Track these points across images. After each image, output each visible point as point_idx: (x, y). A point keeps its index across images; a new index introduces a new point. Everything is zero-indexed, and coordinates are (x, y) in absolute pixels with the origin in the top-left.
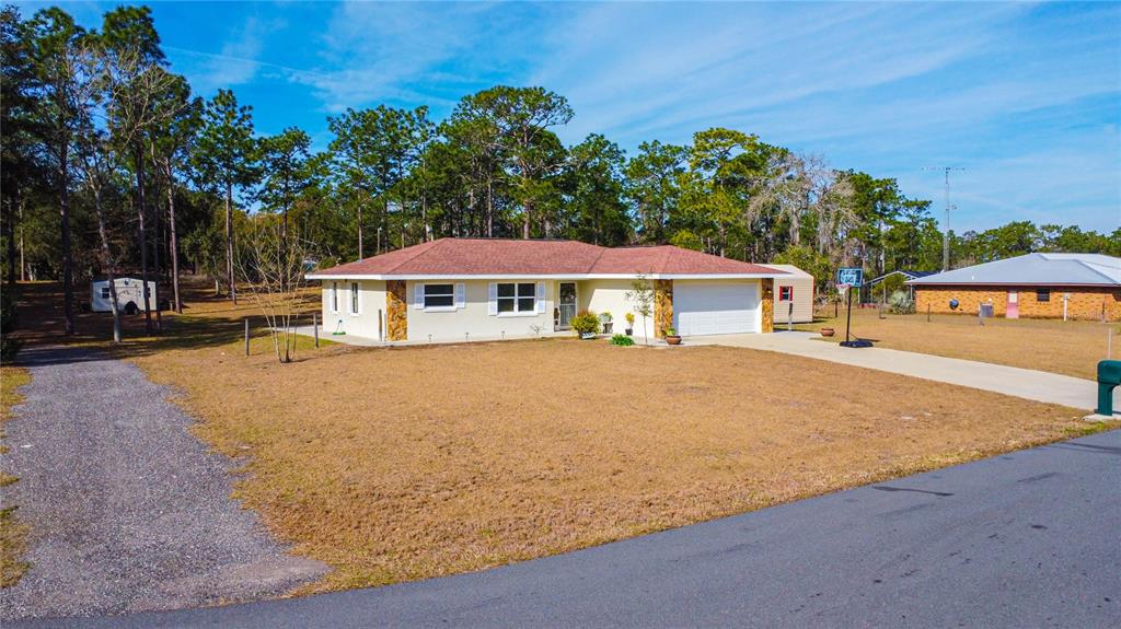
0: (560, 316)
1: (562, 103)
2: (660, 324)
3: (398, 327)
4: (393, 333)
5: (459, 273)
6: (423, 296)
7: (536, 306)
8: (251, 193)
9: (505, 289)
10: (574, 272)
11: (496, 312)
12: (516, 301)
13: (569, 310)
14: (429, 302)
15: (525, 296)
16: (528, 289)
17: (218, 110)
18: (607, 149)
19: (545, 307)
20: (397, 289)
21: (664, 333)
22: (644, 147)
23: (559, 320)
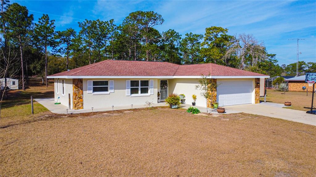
0: (161, 96)
1: (160, 17)
2: (210, 101)
3: (78, 102)
4: (75, 106)
5: (110, 75)
6: (92, 86)
7: (149, 91)
8: (56, 50)
9: (134, 83)
10: (167, 75)
11: (130, 95)
12: (140, 89)
13: (164, 93)
14: (95, 90)
15: (144, 86)
16: (145, 83)
17: (43, 21)
18: (175, 34)
19: (153, 91)
20: (78, 84)
21: (212, 105)
22: (187, 35)
23: (160, 97)
